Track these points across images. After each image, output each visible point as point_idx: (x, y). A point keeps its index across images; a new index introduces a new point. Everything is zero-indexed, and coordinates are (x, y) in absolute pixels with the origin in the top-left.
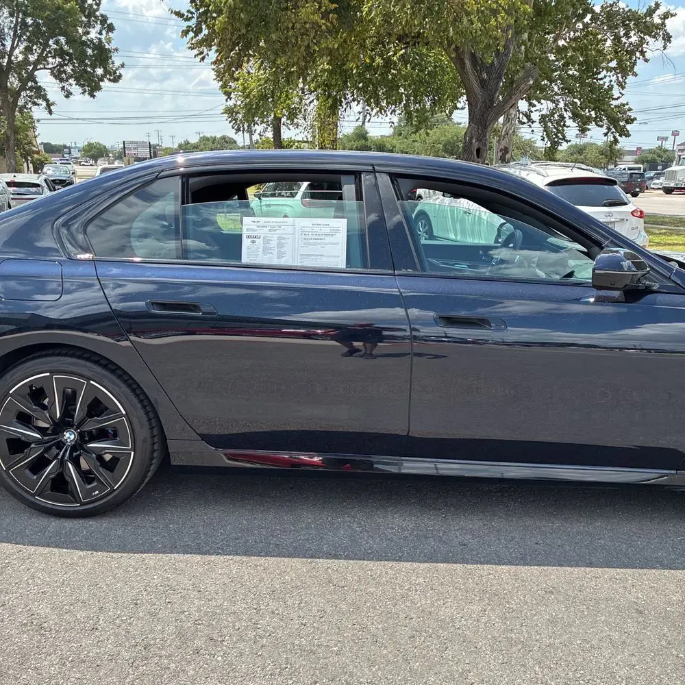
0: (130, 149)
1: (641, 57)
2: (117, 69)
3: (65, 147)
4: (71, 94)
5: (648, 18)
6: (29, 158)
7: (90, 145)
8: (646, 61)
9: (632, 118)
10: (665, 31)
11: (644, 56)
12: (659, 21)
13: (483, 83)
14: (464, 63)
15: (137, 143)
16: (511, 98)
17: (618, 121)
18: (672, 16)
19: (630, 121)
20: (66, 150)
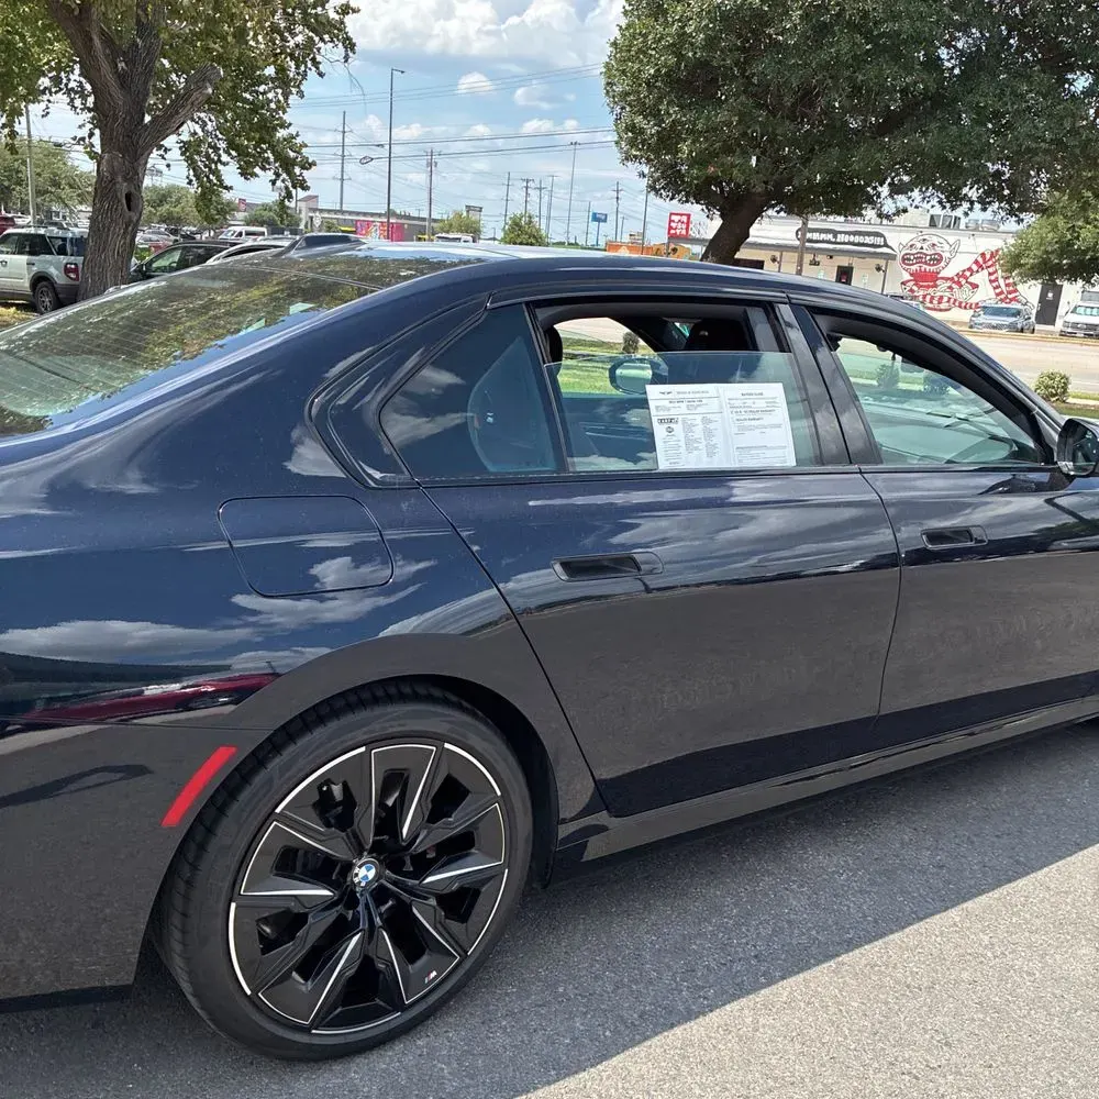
1: (314, 69)
5: (319, 9)
8: (321, 75)
9: (310, 161)
10: (346, 33)
11: (318, 68)
12: (337, 17)
13: (122, 79)
14: (91, 40)
16: (177, 113)
17: (291, 164)
18: (354, 11)
19: (307, 165)
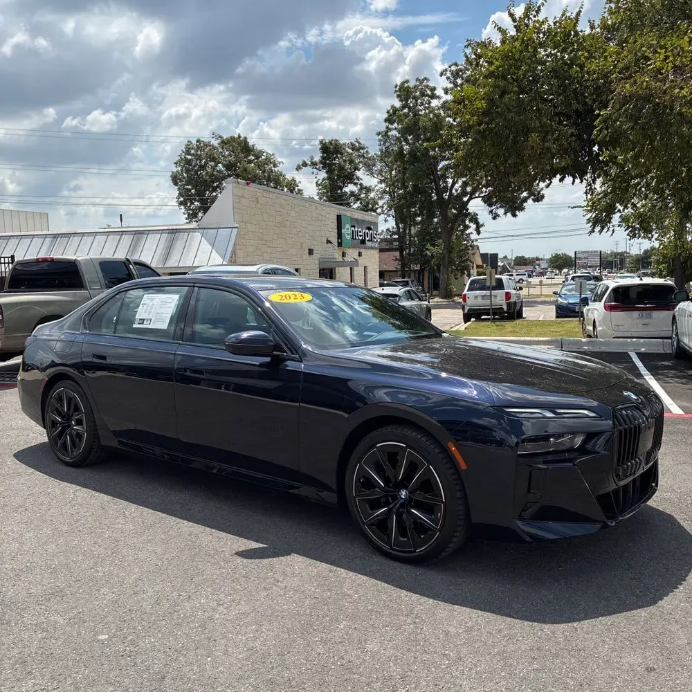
0: (580, 258)
2: (542, 190)
3: (538, 259)
4: (498, 216)
6: (466, 272)
7: (557, 255)
15: (588, 252)
20: (537, 262)
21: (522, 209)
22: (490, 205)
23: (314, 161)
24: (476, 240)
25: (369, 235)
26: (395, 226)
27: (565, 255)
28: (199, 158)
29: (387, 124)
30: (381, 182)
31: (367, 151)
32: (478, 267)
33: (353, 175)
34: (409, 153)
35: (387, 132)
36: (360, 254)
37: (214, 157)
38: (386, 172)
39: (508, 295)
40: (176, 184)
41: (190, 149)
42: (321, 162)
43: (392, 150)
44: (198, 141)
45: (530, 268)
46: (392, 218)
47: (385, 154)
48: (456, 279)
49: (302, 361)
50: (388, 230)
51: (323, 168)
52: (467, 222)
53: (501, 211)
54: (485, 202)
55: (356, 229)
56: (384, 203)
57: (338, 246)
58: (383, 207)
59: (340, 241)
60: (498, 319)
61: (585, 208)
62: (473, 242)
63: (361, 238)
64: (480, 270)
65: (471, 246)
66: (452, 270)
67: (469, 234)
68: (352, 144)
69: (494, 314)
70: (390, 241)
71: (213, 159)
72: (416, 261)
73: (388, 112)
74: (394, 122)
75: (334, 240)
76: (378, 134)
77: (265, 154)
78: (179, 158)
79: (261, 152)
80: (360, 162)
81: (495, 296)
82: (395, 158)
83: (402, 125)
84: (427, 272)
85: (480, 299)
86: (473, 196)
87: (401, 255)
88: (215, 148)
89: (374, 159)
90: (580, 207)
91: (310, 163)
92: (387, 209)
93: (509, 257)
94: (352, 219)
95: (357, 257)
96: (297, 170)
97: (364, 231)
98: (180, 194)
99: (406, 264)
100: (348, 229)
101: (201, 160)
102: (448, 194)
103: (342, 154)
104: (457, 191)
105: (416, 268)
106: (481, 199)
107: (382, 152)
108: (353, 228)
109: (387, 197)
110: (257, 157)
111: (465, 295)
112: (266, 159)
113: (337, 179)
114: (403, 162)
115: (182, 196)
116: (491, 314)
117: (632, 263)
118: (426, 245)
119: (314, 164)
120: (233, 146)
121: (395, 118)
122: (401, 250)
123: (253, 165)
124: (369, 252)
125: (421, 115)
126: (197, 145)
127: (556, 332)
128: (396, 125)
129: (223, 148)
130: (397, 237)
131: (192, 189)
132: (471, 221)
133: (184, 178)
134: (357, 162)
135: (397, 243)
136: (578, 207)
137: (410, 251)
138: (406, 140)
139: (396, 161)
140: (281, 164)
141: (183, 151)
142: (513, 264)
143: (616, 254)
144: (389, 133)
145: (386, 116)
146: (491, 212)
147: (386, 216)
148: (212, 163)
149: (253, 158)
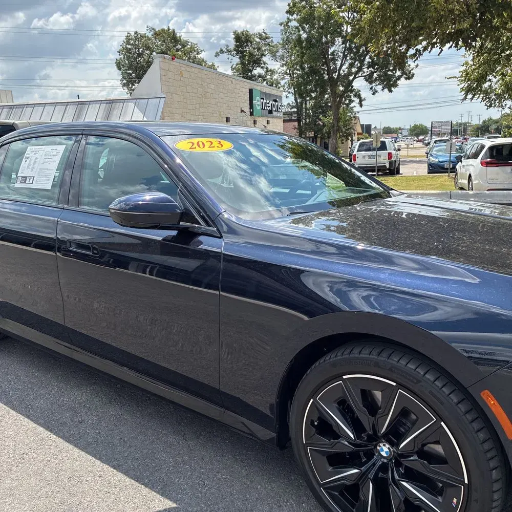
0: (435, 127)
2: (412, 69)
3: (400, 129)
4: (377, 91)
6: (350, 138)
7: (415, 126)
15: (442, 122)
21: (395, 85)
22: (371, 83)
23: (229, 48)
24: (358, 113)
25: (276, 107)
26: (294, 101)
27: (422, 125)
28: (137, 47)
29: (288, 15)
30: (282, 66)
31: (272, 41)
32: (358, 134)
33: (261, 61)
34: (307, 39)
35: (288, 23)
36: (268, 122)
37: (149, 47)
38: (287, 57)
39: (390, 155)
40: (120, 69)
41: (129, 39)
42: (235, 50)
43: (292, 39)
44: (136, 33)
45: (395, 135)
46: (291, 94)
47: (287, 41)
48: (343, 143)
49: (221, 237)
50: (289, 104)
51: (237, 54)
52: (352, 98)
53: (379, 88)
54: (367, 80)
55: (265, 101)
56: (285, 83)
57: (251, 115)
58: (284, 86)
59: (251, 110)
60: (381, 175)
61: (459, 78)
62: (355, 113)
63: (269, 109)
64: (360, 136)
65: (354, 117)
66: (340, 136)
67: (353, 107)
68: (260, 35)
69: (379, 171)
70: (290, 114)
71: (148, 48)
72: (310, 130)
73: (289, 5)
74: (294, 13)
75: (247, 110)
76: (281, 24)
77: (190, 44)
78: (121, 47)
79: (187, 42)
80: (266, 50)
81: (380, 156)
82: (295, 44)
83: (301, 15)
84: (320, 138)
85: (367, 158)
86: (357, 76)
87: (299, 124)
88: (149, 39)
89: (277, 47)
90: (456, 77)
91: (226, 50)
92: (287, 88)
93: (378, 127)
94: (262, 93)
95: (266, 125)
96: (216, 56)
97: (271, 102)
98: (123, 77)
99: (303, 132)
100: (258, 101)
101: (138, 49)
102: (337, 74)
103: (251, 43)
104: (344, 71)
105: (311, 136)
106: (363, 78)
107: (284, 40)
108: (262, 100)
109: (288, 78)
110: (184, 46)
111: (355, 155)
112: (191, 48)
113: (248, 64)
114: (301, 48)
115: (125, 79)
116: (376, 171)
117: (473, 131)
118: (319, 116)
119: (229, 51)
120: (164, 37)
121: (295, 9)
122: (299, 120)
123: (180, 53)
124: (275, 120)
125: (315, 7)
126: (135, 37)
127: (431, 185)
128: (295, 16)
129: (155, 38)
130: (296, 110)
131: (133, 73)
132: (355, 96)
133: (126, 64)
134: (263, 49)
135: (296, 115)
136: (453, 78)
137: (306, 121)
138: (303, 29)
139: (296, 47)
140: (203, 52)
141: (124, 41)
142: (382, 132)
143: (461, 124)
144: (289, 24)
145: (288, 8)
146: (371, 88)
147: (287, 93)
148: (148, 52)
149: (180, 47)
